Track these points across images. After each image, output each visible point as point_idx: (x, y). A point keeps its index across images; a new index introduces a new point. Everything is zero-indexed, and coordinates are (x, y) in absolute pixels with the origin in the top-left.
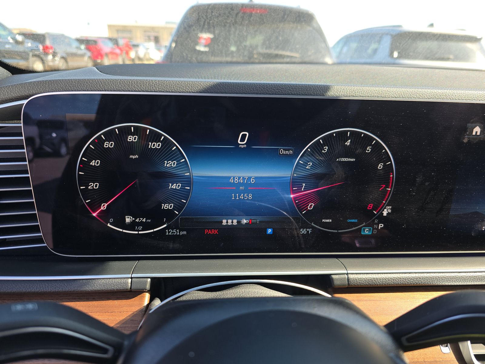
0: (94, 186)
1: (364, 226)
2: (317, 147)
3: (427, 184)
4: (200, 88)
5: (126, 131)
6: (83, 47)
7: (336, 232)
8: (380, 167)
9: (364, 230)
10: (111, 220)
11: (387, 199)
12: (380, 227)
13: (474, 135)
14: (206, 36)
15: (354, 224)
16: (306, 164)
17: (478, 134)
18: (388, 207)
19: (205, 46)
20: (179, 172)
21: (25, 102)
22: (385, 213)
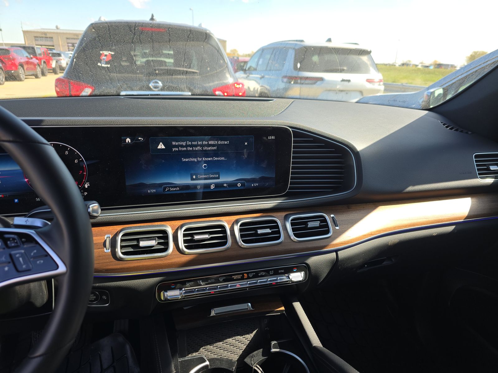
8: (76, 162)
11: (86, 178)
12: (85, 194)
13: (127, 143)
14: (106, 54)
17: (130, 142)
18: (88, 183)
19: (107, 63)
22: (86, 186)
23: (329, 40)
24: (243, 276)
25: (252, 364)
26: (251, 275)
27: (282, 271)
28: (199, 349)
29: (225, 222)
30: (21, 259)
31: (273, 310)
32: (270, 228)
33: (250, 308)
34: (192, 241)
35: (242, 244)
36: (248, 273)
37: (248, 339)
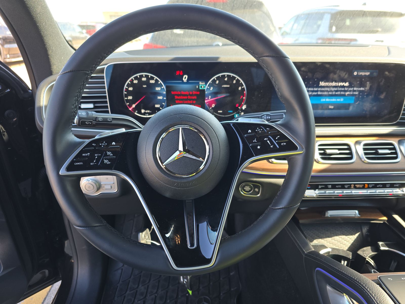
0: (130, 98)
1: (235, 114)
2: (214, 81)
3: (260, 95)
4: (170, 59)
5: (142, 76)
6: (84, 31)
7: (224, 117)
8: (240, 89)
9: (235, 115)
10: (137, 111)
11: (244, 102)
12: (242, 114)
15: (231, 113)
16: (210, 88)
18: (245, 106)
20: (161, 92)
21: (106, 66)
22: (243, 108)
23: (365, 4)
24: (364, 186)
25: (365, 256)
26: (370, 186)
27: (397, 185)
28: (313, 241)
29: (351, 141)
30: (268, 141)
31: (376, 218)
32: (390, 149)
33: (357, 215)
34: (324, 154)
35: (365, 160)
36: (368, 184)
37: (352, 239)
